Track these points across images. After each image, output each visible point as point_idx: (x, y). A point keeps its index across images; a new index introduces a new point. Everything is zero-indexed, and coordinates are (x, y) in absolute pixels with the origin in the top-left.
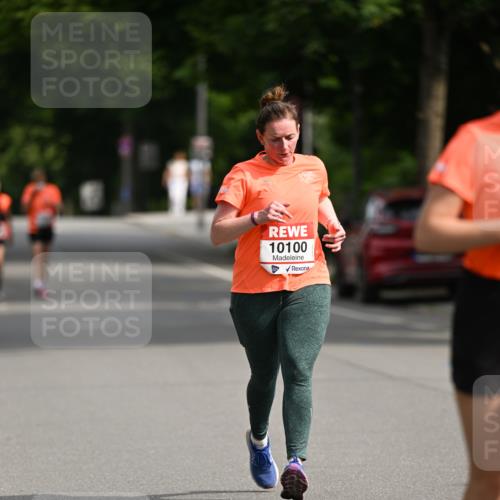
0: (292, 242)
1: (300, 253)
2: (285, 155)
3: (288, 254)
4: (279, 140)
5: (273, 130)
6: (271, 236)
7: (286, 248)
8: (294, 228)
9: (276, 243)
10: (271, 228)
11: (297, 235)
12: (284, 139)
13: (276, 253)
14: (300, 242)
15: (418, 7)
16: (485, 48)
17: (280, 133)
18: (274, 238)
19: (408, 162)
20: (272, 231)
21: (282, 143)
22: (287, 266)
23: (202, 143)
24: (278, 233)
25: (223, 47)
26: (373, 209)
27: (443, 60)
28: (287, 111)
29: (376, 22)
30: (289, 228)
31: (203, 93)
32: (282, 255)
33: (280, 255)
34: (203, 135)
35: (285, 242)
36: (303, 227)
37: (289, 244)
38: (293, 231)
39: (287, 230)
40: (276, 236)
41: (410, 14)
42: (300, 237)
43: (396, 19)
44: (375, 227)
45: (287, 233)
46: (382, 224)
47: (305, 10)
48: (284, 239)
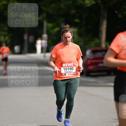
0: (69, 68)
1: (72, 70)
2: (68, 42)
3: (68, 71)
4: (66, 38)
5: (65, 35)
6: (63, 66)
7: (68, 69)
8: (69, 64)
9: (65, 68)
10: (63, 64)
11: (70, 66)
12: (67, 38)
13: (65, 70)
14: (71, 67)
15: (99, 2)
16: (116, 12)
17: (66, 36)
18: (64, 67)
19: (97, 41)
20: (64, 65)
21: (67, 39)
22: (68, 74)
23: (45, 36)
24: (65, 65)
25: (50, 12)
26: (88, 52)
27: (106, 15)
28: (69, 30)
29: (89, 5)
30: (68, 64)
31: (45, 23)
32: (67, 71)
33: (66, 71)
34: (45, 34)
35: (67, 68)
36: (72, 63)
37: (68, 68)
38: (69, 65)
39: (67, 64)
40: (65, 66)
41: (97, 3)
42: (71, 66)
43: (94, 5)
44: (89, 57)
45: (68, 65)
46: (90, 56)
47: (71, 2)
48: (67, 67)
